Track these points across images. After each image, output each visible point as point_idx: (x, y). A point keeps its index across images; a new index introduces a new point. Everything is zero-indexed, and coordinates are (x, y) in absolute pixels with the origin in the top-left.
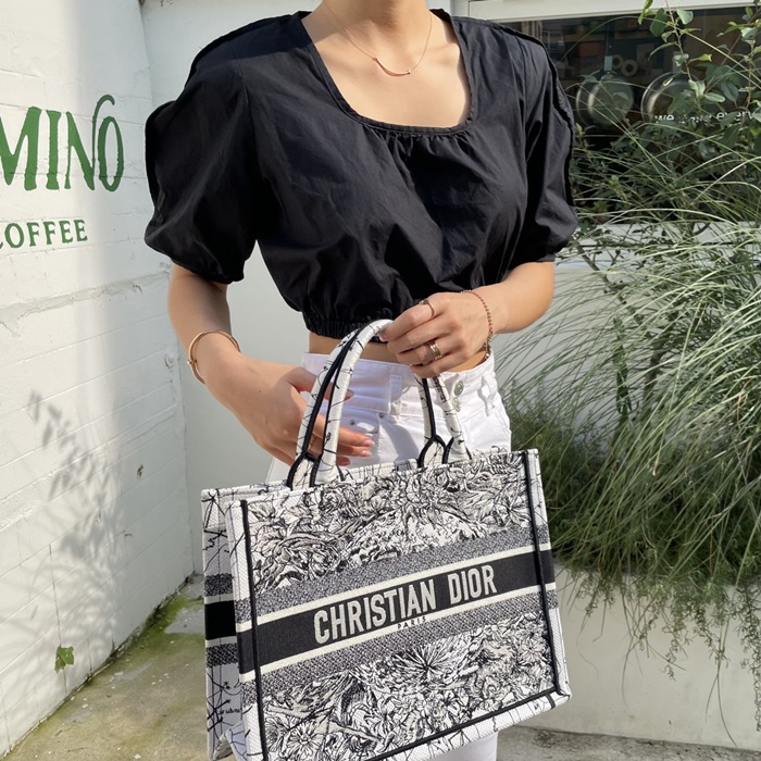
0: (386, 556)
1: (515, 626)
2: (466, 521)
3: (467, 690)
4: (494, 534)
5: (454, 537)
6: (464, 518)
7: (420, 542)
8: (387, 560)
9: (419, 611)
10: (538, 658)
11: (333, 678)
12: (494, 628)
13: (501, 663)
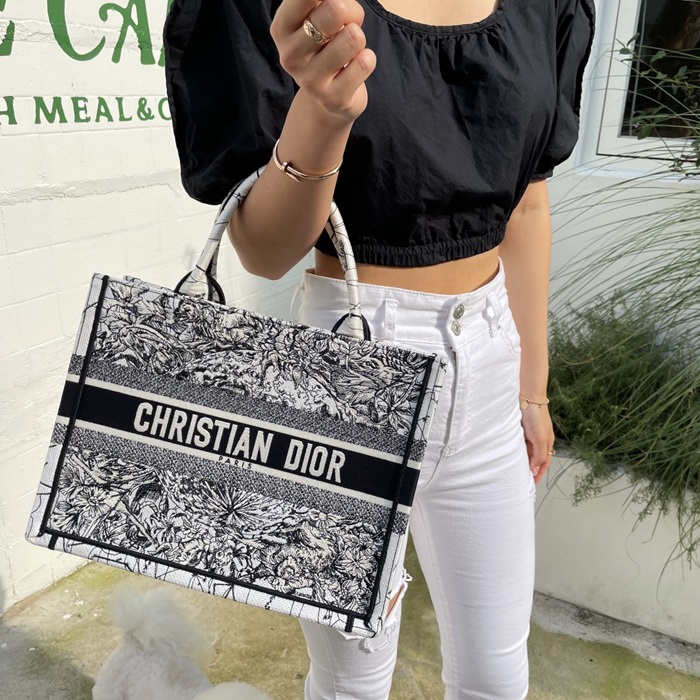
0: (231, 389)
1: (347, 528)
2: (335, 398)
3: (263, 556)
4: (363, 425)
5: (315, 407)
6: (335, 394)
7: (273, 393)
8: (231, 392)
9: (246, 456)
10: (360, 574)
11: (138, 466)
12: (322, 516)
13: (313, 554)
